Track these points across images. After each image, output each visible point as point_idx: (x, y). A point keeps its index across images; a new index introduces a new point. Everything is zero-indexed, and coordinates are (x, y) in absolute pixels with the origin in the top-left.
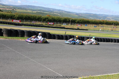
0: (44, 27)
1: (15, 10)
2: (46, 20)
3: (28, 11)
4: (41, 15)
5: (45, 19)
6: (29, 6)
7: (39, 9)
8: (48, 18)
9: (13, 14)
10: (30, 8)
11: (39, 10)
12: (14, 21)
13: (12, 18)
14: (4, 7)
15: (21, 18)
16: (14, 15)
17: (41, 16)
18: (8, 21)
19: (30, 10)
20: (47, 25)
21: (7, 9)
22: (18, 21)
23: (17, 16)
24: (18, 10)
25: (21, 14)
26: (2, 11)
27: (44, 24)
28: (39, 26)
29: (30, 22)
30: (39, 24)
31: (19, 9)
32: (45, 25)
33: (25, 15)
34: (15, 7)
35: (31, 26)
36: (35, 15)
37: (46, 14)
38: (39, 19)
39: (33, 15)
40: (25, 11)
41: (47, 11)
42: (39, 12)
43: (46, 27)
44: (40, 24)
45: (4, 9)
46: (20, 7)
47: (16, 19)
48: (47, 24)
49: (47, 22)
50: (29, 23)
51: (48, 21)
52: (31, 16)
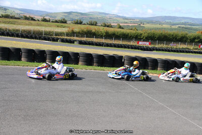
0: (191, 54)
1: (142, 25)
2: (196, 40)
3: (165, 26)
4: (186, 32)
5: (194, 39)
6: (166, 17)
7: (183, 21)
8: (199, 38)
9: (140, 32)
10: (167, 21)
11: (183, 24)
12: (141, 43)
13: (138, 38)
14: (126, 21)
15: (151, 38)
16: (141, 34)
17: (187, 34)
18: (132, 43)
19: (167, 23)
20: (197, 49)
21: (130, 25)
22: (147, 44)
23: (146, 35)
24: (147, 26)
25: (152, 31)
26: (123, 28)
27: (192, 48)
28: (183, 52)
29: (166, 44)
30: (182, 48)
31: (148, 23)
32: (194, 49)
33: (158, 32)
34: (142, 21)
35: (169, 51)
36: (175, 32)
37: (196, 30)
38: (183, 39)
39: (171, 32)
40: (158, 26)
41: (198, 25)
42: (183, 27)
43: (195, 52)
44: (184, 47)
45: (126, 24)
46: (150, 21)
47: (144, 41)
48: (196, 47)
49: (196, 44)
50: (164, 46)
51: (199, 42)
52: (170, 35)
